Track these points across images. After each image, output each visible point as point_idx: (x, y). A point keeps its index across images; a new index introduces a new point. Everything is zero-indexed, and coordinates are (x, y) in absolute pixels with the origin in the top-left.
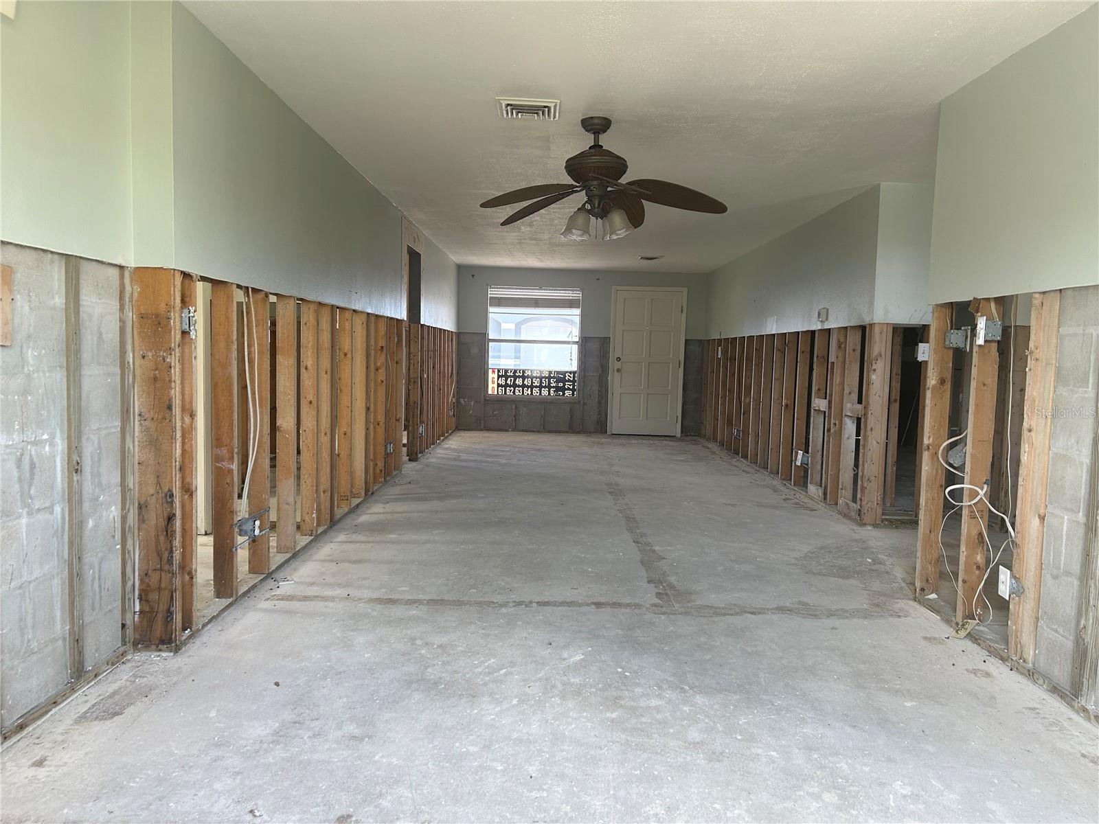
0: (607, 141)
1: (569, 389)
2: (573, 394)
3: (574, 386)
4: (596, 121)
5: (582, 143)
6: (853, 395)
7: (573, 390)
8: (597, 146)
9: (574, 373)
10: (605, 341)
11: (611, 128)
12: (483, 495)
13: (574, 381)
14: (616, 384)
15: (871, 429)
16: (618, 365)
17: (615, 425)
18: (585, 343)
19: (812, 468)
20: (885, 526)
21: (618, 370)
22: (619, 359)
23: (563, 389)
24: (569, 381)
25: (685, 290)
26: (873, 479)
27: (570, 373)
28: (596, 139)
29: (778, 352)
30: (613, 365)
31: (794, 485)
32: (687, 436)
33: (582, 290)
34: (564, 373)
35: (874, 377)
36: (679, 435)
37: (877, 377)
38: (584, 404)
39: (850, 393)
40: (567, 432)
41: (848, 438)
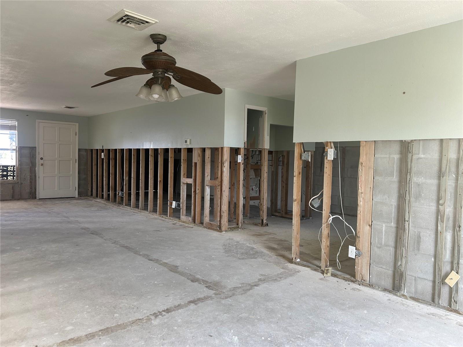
1: (10, 176)
2: (13, 178)
3: (14, 174)
7: (14, 176)
9: (14, 166)
10: (33, 150)
13: (14, 171)
14: (40, 171)
15: (224, 191)
16: (42, 162)
17: (41, 193)
18: (21, 151)
19: (183, 208)
21: (42, 165)
22: (42, 159)
23: (7, 176)
24: (10, 171)
25: (77, 124)
26: (225, 212)
27: (12, 166)
28: (158, 47)
29: (151, 157)
30: (38, 161)
31: (169, 217)
32: (80, 196)
33: (18, 120)
34: (7, 167)
35: (224, 169)
36: (77, 196)
37: (226, 169)
38: (21, 184)
39: (208, 176)
40: (10, 200)
41: (207, 195)
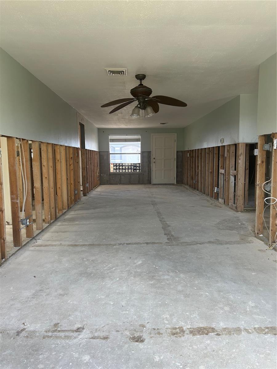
0: (145, 83)
1: (138, 169)
2: (139, 171)
4: (141, 76)
5: (136, 83)
6: (233, 168)
8: (141, 85)
9: (139, 164)
10: (149, 153)
11: (146, 78)
12: (108, 207)
13: (139, 167)
14: (153, 167)
15: (239, 179)
16: (154, 160)
17: (154, 181)
18: (142, 153)
19: (220, 193)
20: (245, 212)
21: (154, 162)
22: (154, 158)
23: (136, 170)
24: (138, 166)
25: (176, 134)
26: (240, 196)
27: (138, 164)
28: (141, 82)
29: (208, 154)
30: (152, 160)
31: (214, 199)
32: (178, 184)
33: (141, 135)
34: (136, 164)
35: (240, 161)
36: (175, 183)
37: (241, 161)
38: (143, 174)
39: (232, 167)
40: (138, 184)
41: (232, 182)
